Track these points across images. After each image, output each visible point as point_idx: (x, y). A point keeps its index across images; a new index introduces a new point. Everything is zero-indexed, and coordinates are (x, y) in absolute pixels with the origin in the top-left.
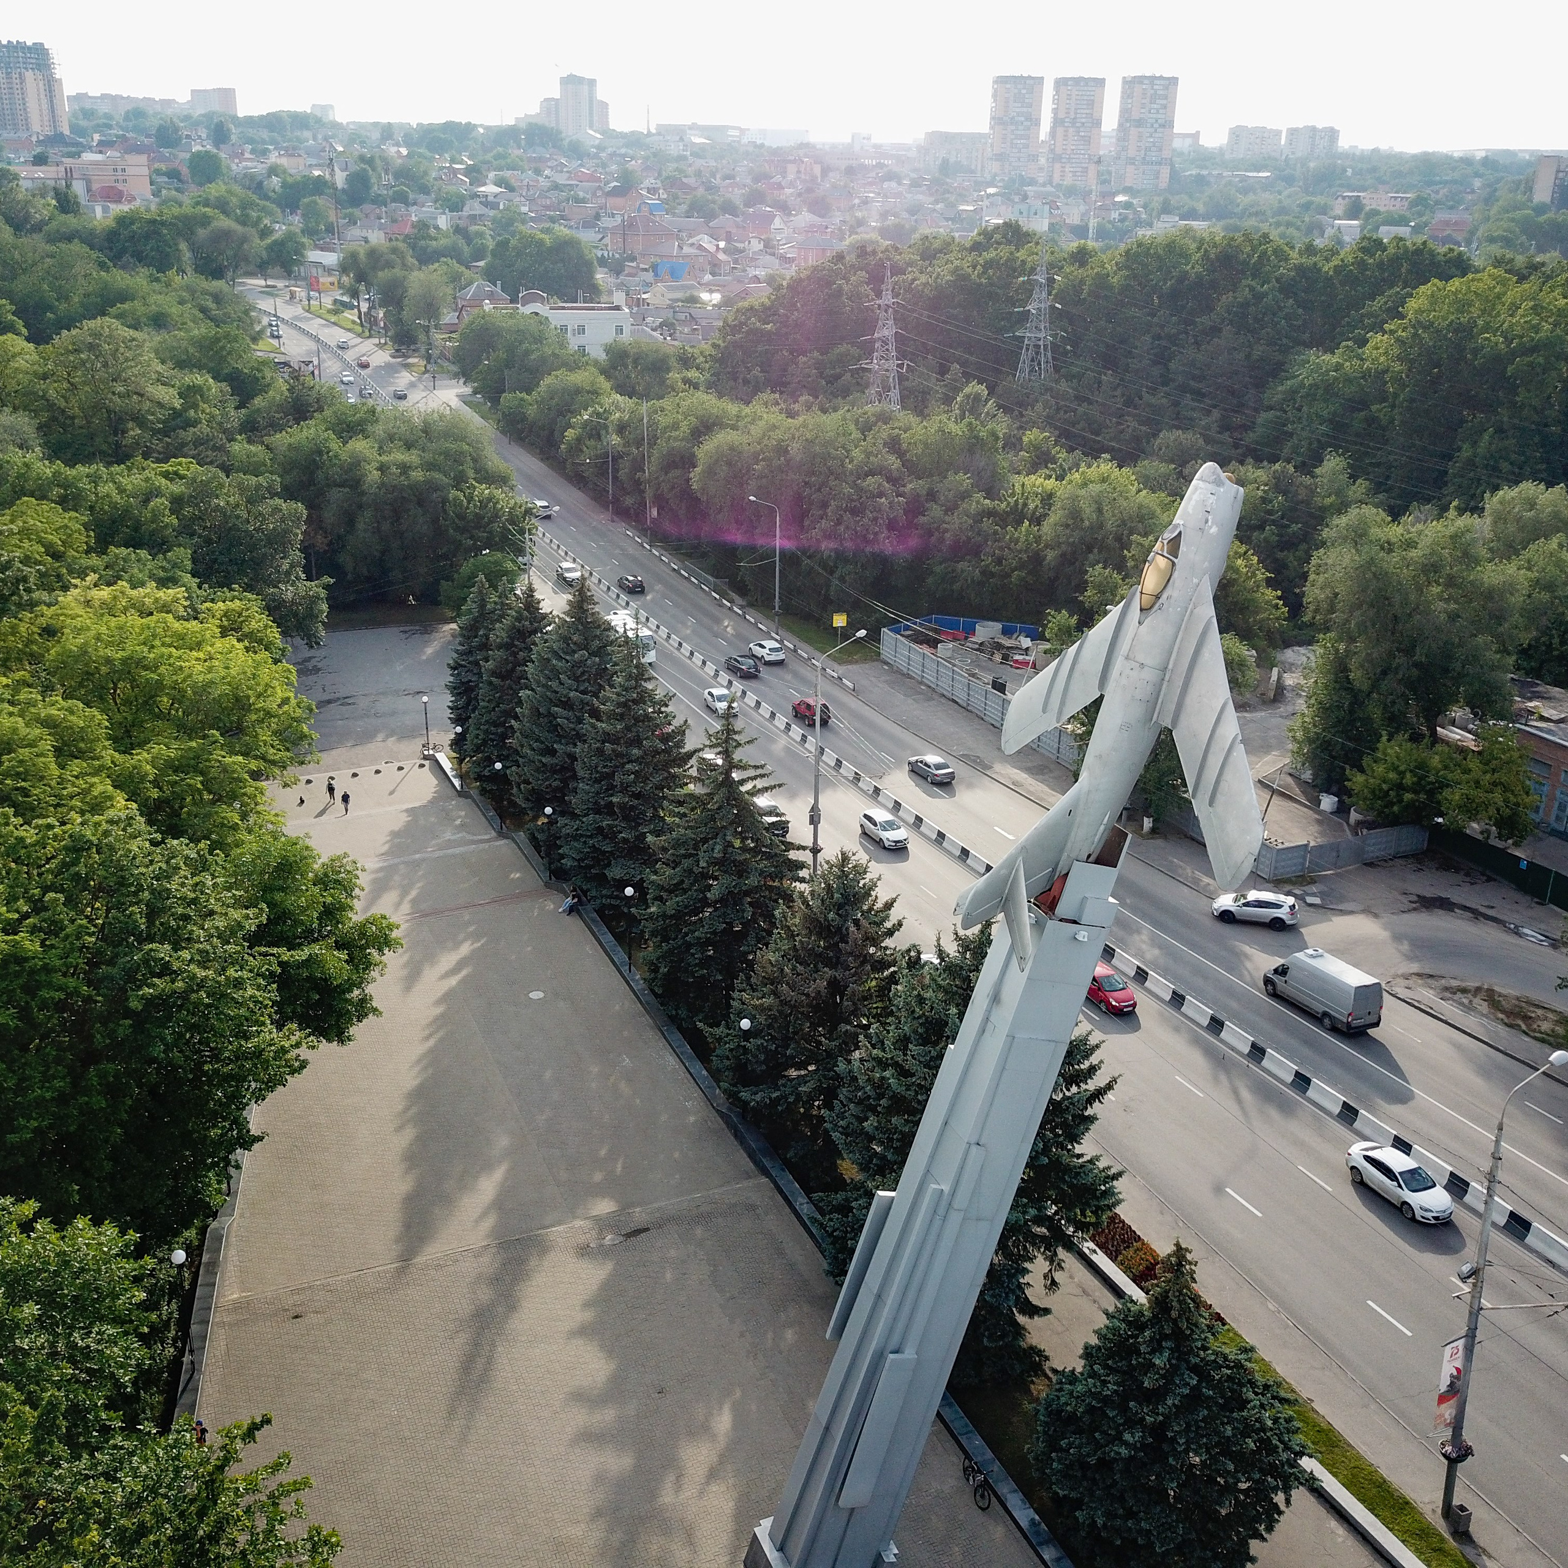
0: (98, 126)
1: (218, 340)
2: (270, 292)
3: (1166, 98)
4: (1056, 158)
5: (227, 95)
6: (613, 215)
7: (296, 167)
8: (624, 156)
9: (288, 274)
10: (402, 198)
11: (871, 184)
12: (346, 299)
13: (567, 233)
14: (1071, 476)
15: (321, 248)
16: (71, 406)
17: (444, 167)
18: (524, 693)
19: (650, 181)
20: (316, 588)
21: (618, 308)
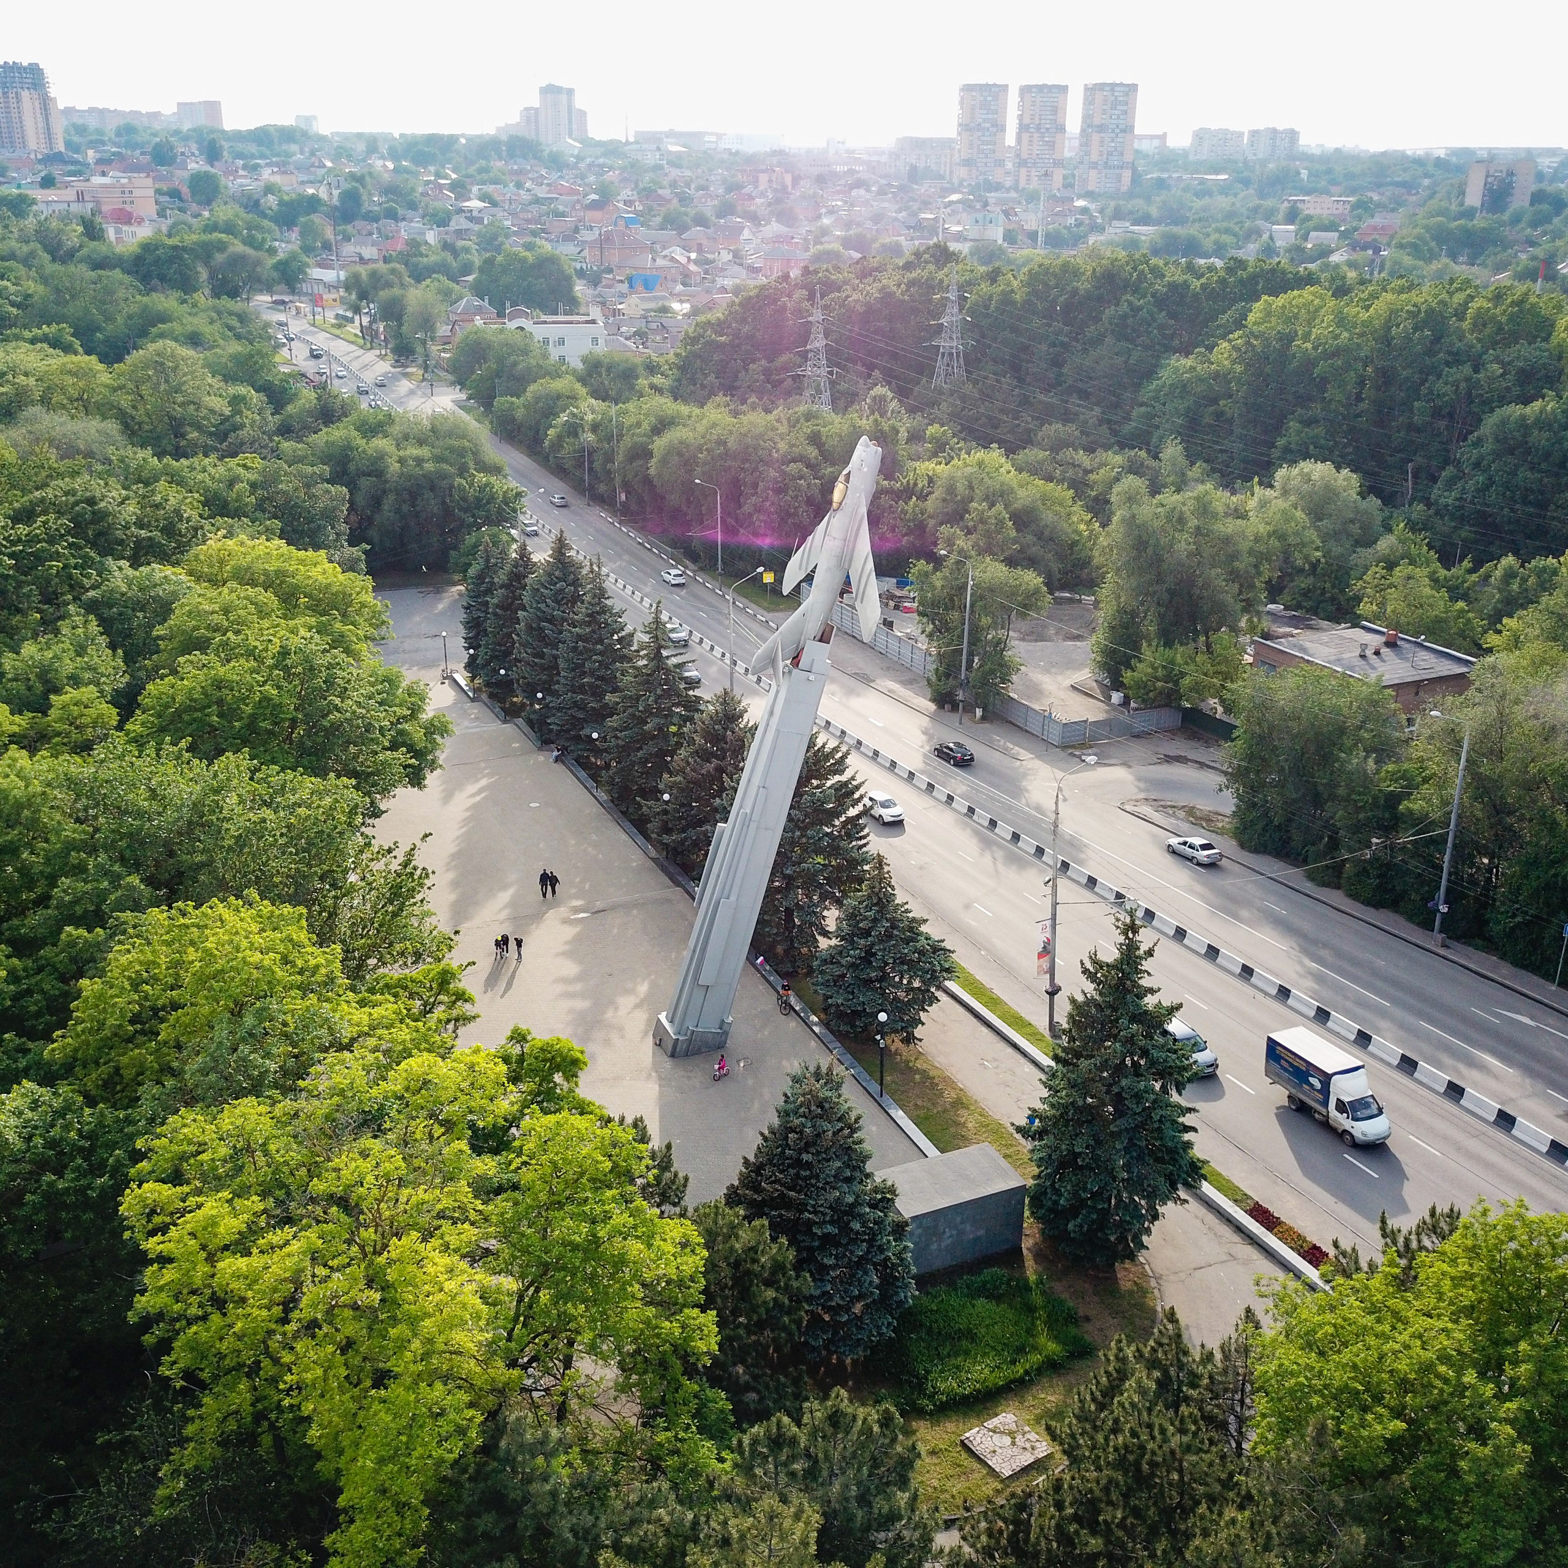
0: (91, 142)
1: (251, 357)
2: (277, 307)
3: (1126, 104)
4: (1022, 163)
5: (213, 107)
6: (591, 228)
7: (290, 185)
8: (601, 166)
9: (293, 290)
10: (392, 215)
11: (839, 192)
12: (349, 314)
13: (548, 247)
14: (955, 461)
15: (321, 265)
16: (140, 414)
17: (428, 182)
18: (520, 614)
19: (626, 193)
20: (356, 552)
21: (593, 322)
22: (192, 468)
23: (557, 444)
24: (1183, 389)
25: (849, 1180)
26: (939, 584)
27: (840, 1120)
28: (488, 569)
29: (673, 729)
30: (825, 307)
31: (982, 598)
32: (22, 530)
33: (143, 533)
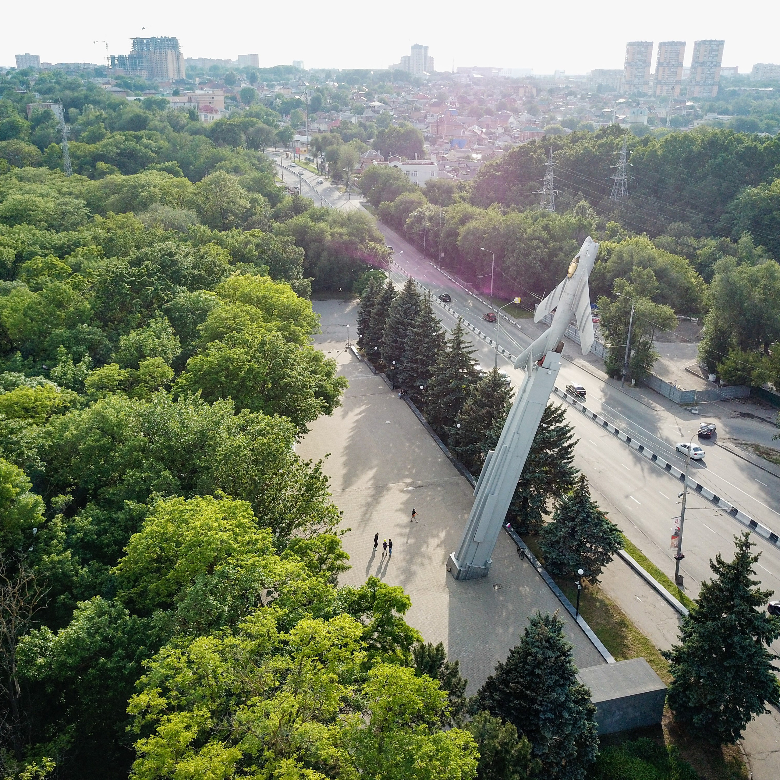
0: (198, 74)
1: (262, 179)
2: (277, 154)
3: (718, 51)
4: (658, 82)
5: (255, 57)
6: (433, 116)
7: (288, 94)
8: (440, 85)
9: (285, 146)
10: (335, 109)
11: (560, 98)
12: (312, 158)
13: (411, 125)
14: (623, 242)
15: (300, 134)
16: (207, 207)
17: (355, 93)
18: (387, 320)
19: (452, 98)
20: (307, 282)
21: (432, 163)
22: (227, 236)
23: (411, 227)
24: (752, 204)
25: (562, 686)
26: (613, 310)
27: (558, 650)
28: (372, 293)
29: (464, 386)
30: (554, 158)
31: (639, 319)
32: (135, 270)
33: (196, 272)
